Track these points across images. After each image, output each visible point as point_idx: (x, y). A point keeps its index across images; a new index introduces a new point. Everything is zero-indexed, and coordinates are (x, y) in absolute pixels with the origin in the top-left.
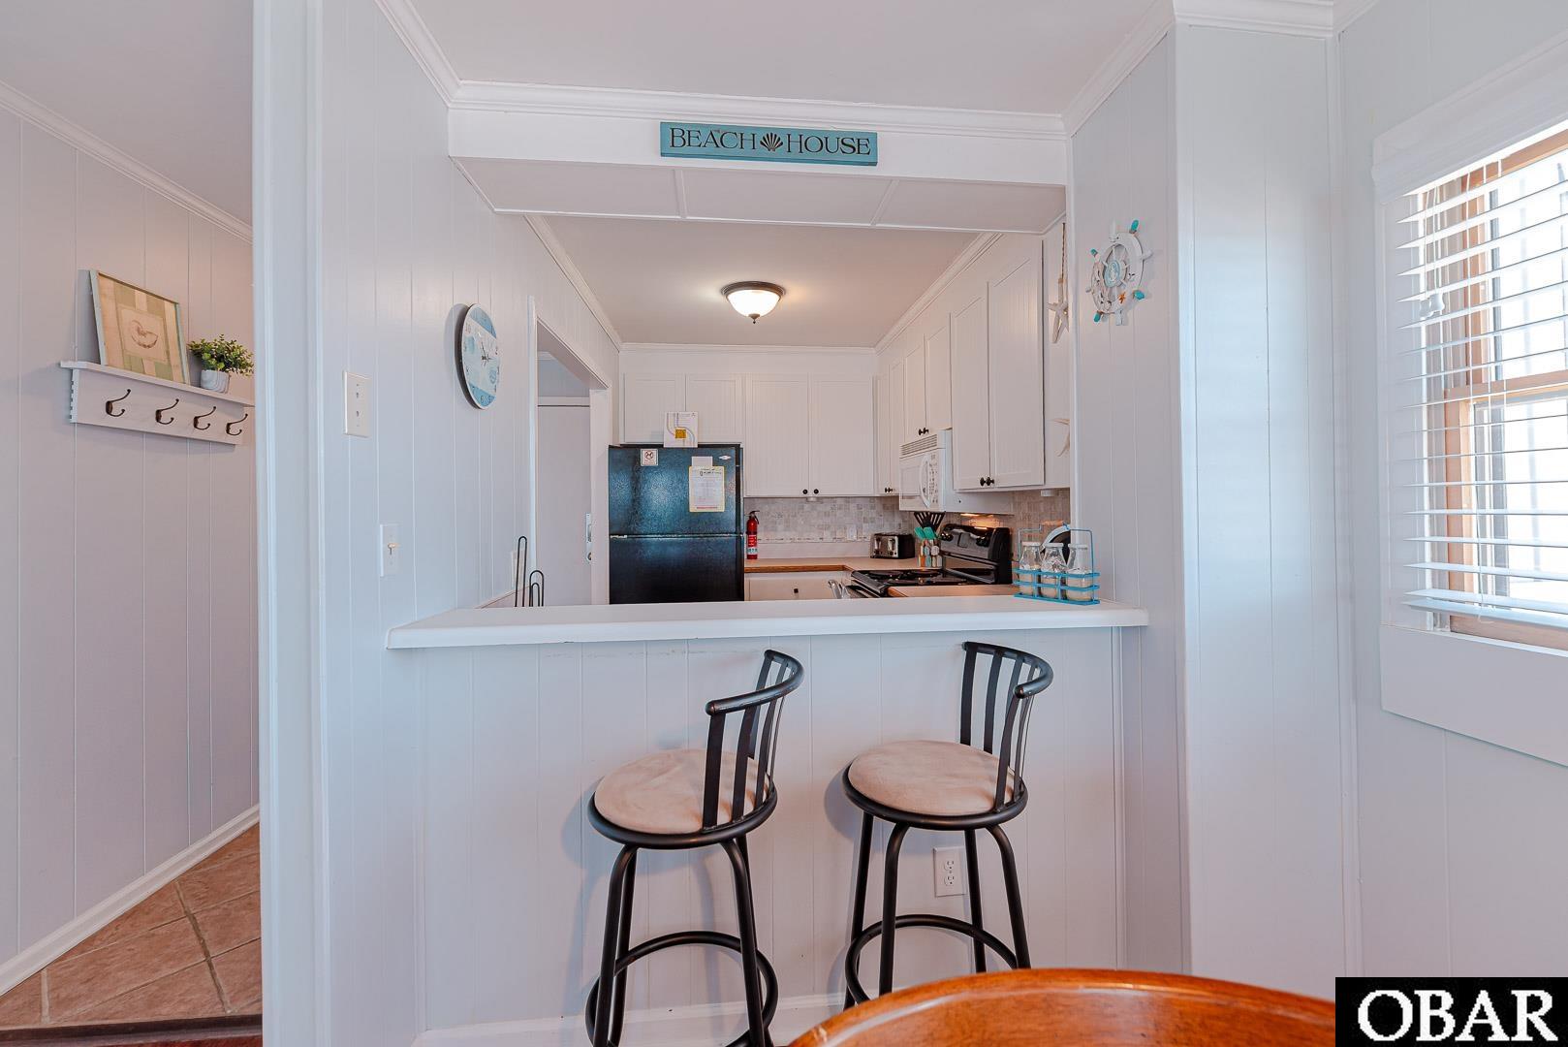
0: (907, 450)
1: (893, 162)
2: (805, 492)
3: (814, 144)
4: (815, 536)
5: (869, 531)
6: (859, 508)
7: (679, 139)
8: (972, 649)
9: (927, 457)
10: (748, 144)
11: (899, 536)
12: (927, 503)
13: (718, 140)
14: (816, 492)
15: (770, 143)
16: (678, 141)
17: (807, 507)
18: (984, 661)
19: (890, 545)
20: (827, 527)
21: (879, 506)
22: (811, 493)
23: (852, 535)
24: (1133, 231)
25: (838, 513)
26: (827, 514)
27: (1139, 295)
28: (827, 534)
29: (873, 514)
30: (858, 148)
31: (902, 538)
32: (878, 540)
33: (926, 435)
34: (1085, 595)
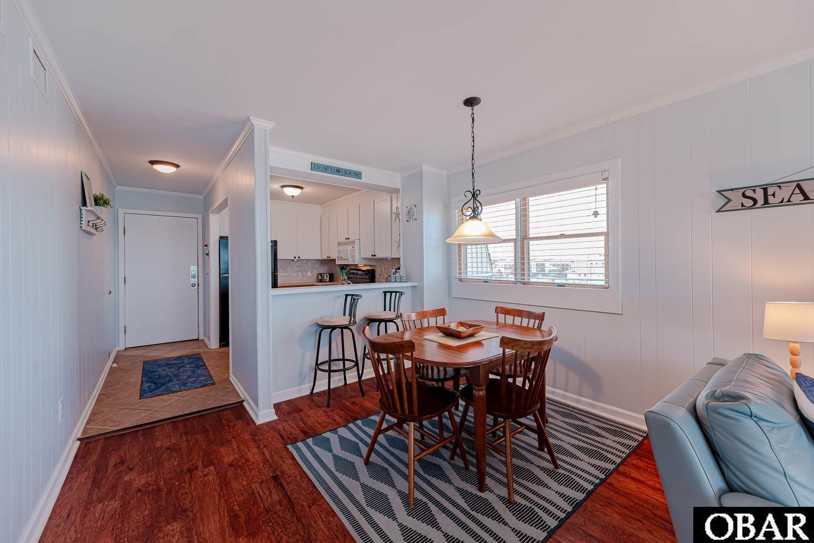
0: (339, 244)
1: (365, 179)
2: (295, 257)
3: (348, 173)
4: (295, 274)
5: (316, 272)
6: (312, 264)
7: (315, 167)
8: (385, 293)
9: (350, 247)
10: (333, 171)
11: (329, 274)
12: (350, 261)
13: (326, 169)
14: (299, 257)
15: (338, 171)
16: (316, 168)
17: (292, 263)
18: (388, 295)
19: (326, 277)
20: (300, 271)
21: (319, 263)
22: (297, 258)
23: (309, 274)
24: (415, 206)
25: (304, 266)
26: (300, 266)
27: (416, 219)
28: (300, 274)
29: (317, 266)
30: (358, 175)
31: (330, 274)
32: (321, 275)
33: (348, 241)
34: (405, 281)
